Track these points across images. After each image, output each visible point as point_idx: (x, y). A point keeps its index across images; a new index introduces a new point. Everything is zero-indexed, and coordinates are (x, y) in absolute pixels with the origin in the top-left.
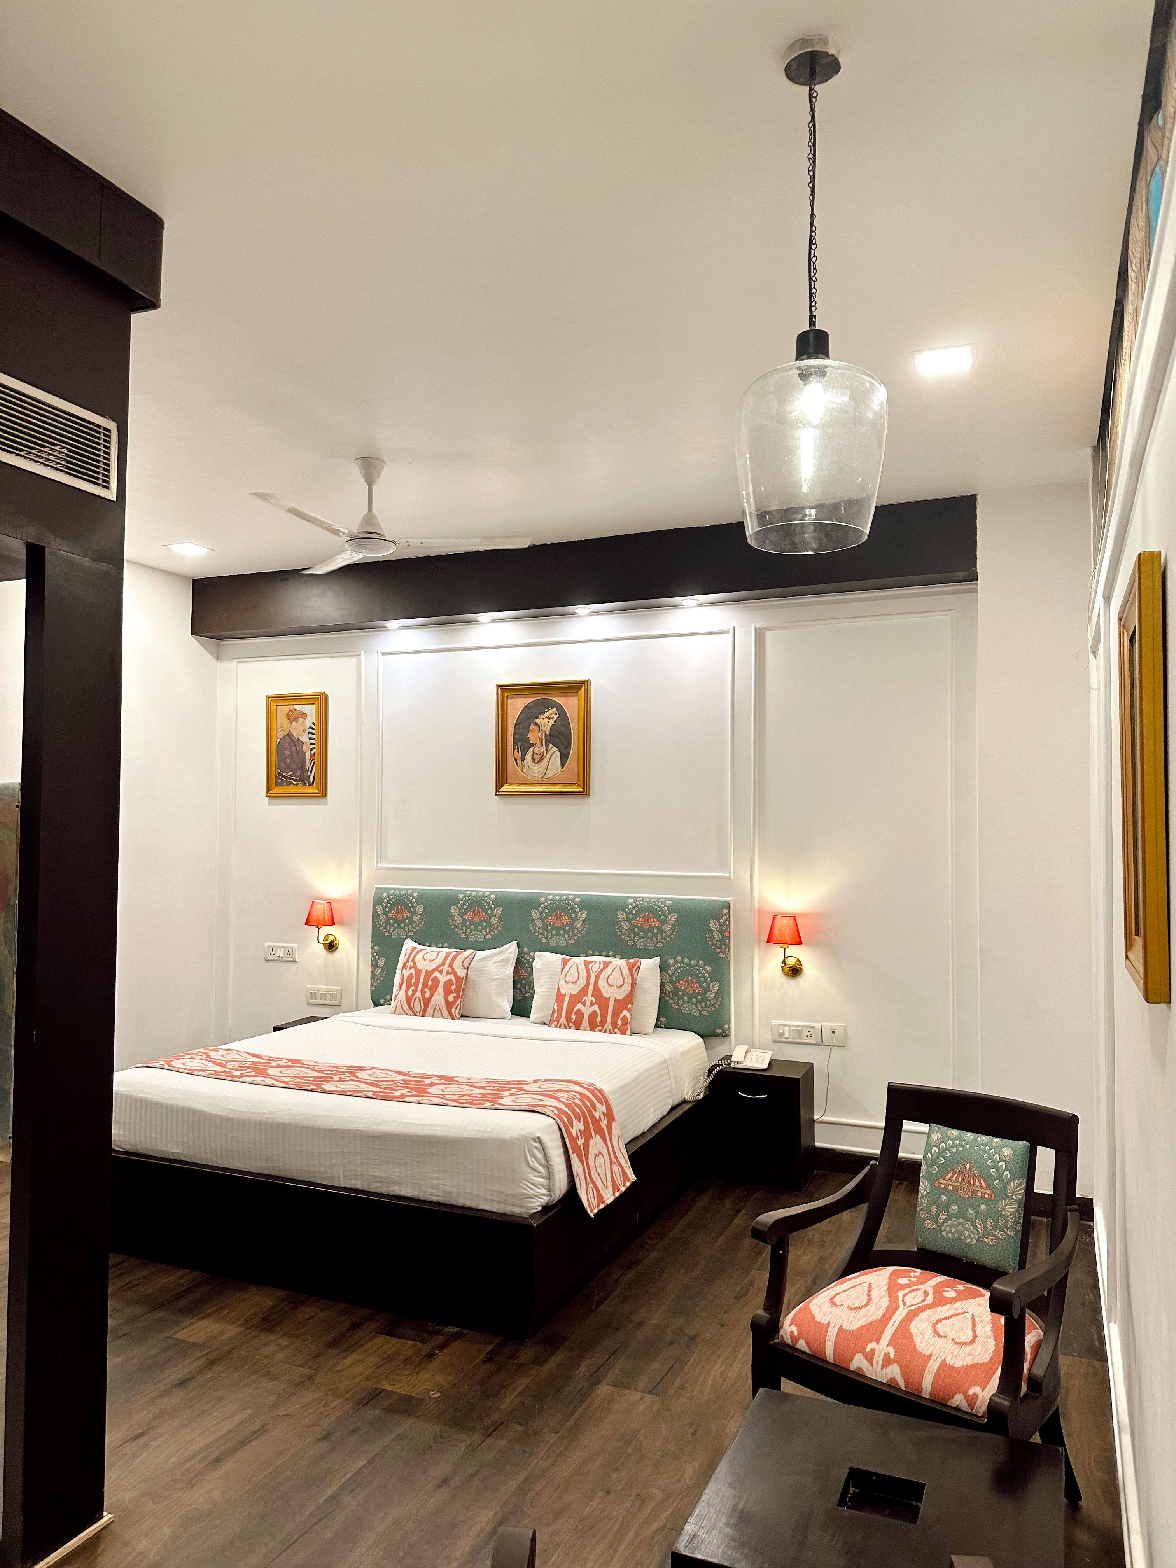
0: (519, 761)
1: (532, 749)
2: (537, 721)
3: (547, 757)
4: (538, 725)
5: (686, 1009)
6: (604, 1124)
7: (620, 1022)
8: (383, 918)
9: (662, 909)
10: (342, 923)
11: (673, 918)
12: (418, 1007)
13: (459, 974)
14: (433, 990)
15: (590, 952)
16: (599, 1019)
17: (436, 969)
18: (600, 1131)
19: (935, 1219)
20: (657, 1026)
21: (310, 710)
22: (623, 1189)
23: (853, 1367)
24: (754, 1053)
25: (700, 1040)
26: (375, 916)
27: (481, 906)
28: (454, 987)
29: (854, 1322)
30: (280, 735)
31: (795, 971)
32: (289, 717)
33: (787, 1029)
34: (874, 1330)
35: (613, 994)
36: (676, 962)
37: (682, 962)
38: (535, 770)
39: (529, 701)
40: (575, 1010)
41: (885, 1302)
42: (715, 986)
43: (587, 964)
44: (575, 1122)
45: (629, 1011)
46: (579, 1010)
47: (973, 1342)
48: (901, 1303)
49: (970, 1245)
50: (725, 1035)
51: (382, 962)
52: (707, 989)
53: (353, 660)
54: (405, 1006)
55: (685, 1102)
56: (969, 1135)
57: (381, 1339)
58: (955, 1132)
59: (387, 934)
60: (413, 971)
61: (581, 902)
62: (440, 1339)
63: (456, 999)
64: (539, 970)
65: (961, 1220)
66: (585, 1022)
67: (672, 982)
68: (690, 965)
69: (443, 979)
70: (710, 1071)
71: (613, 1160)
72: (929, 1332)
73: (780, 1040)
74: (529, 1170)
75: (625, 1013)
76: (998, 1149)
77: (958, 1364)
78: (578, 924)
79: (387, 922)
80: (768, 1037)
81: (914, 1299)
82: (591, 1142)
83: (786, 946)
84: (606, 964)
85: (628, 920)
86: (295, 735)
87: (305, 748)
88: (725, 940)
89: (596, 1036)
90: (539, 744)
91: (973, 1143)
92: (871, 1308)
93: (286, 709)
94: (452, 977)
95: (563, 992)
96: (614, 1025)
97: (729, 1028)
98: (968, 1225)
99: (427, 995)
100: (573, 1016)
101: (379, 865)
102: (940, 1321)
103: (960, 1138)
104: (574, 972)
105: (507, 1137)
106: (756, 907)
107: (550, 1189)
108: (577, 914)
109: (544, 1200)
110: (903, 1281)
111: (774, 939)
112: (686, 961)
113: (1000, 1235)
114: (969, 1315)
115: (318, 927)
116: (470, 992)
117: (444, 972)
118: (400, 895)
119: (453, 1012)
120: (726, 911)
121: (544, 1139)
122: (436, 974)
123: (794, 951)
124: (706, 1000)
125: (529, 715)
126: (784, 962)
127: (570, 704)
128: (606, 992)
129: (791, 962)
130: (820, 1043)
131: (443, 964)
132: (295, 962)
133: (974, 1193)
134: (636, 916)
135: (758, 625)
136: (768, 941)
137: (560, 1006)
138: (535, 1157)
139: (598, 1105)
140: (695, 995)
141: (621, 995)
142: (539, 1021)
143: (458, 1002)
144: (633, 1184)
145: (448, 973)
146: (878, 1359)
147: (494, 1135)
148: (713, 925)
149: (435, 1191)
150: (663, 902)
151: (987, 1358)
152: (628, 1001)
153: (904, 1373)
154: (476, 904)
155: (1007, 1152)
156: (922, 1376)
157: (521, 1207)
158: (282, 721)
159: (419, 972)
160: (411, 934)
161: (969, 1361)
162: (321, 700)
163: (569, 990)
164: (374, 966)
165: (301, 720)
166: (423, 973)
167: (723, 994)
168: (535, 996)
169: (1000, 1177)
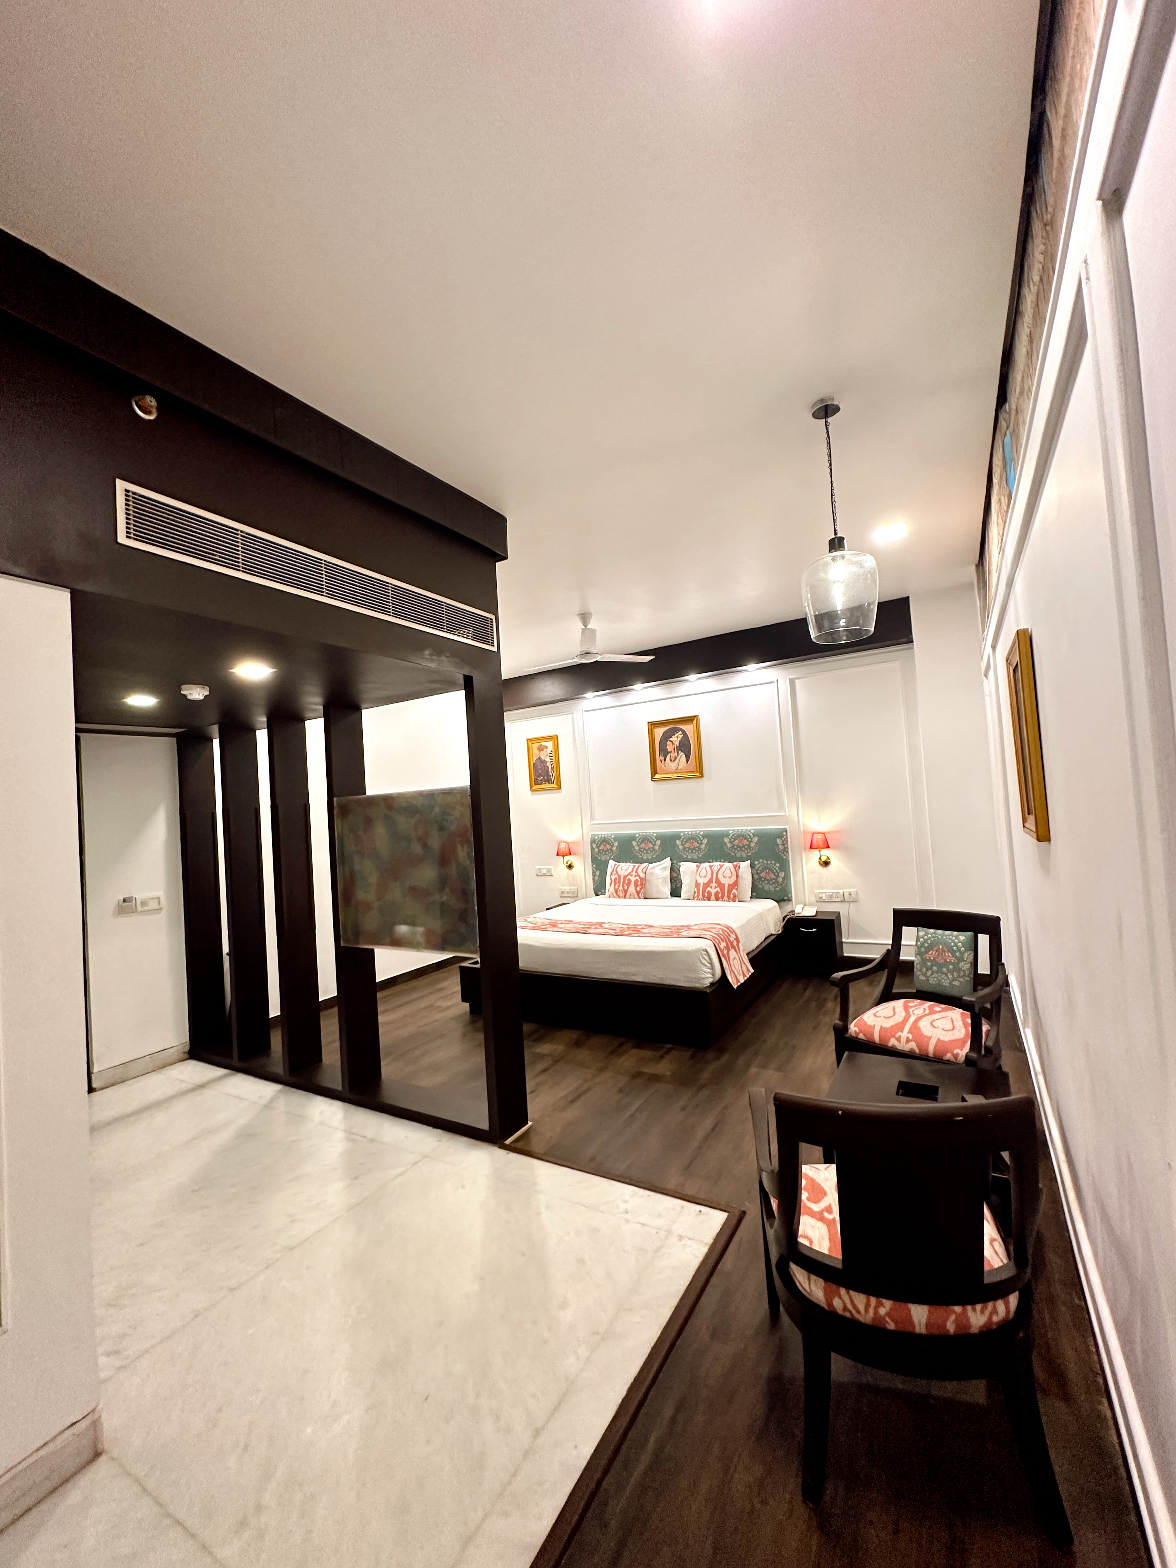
0: (663, 761)
1: (669, 755)
2: (671, 739)
3: (678, 758)
4: (672, 741)
5: (766, 888)
6: (735, 943)
7: (732, 896)
8: (596, 850)
9: (749, 835)
10: (575, 854)
11: (756, 839)
12: (621, 894)
13: (641, 876)
14: (629, 885)
15: (711, 861)
16: (720, 895)
17: (629, 874)
18: (734, 947)
19: (925, 975)
20: (751, 898)
21: (550, 745)
22: (748, 976)
23: (890, 1044)
24: (807, 908)
25: (776, 903)
26: (592, 849)
27: (648, 840)
28: (639, 883)
29: (888, 1024)
30: (535, 759)
31: (826, 864)
32: (538, 749)
33: (824, 895)
34: (900, 1026)
35: (726, 881)
36: (759, 863)
37: (763, 862)
38: (673, 766)
39: (665, 729)
40: (707, 891)
41: (903, 1014)
42: (782, 874)
43: (711, 867)
44: (721, 942)
45: (736, 890)
46: (709, 891)
47: (953, 1029)
48: (912, 1014)
49: (946, 986)
50: (790, 900)
51: (598, 873)
52: (778, 876)
53: (570, 716)
54: (615, 895)
55: (772, 935)
56: (940, 932)
57: (635, 1051)
58: (932, 931)
59: (599, 858)
60: (616, 876)
61: (704, 834)
62: (664, 1050)
63: (641, 889)
64: (684, 872)
65: (940, 974)
66: (713, 897)
67: (758, 874)
68: (767, 864)
69: (633, 879)
70: (784, 919)
71: (742, 962)
72: (929, 1026)
73: (820, 901)
74: (702, 965)
75: (734, 891)
76: (957, 937)
77: (947, 1039)
78: (703, 846)
79: (599, 852)
80: (814, 899)
81: (919, 1012)
82: (730, 953)
83: (820, 849)
84: (721, 866)
85: (731, 842)
86: (543, 758)
87: (548, 764)
88: (786, 850)
89: (719, 903)
90: (673, 751)
91: (943, 935)
92: (896, 1017)
93: (537, 745)
94: (638, 878)
95: (699, 882)
96: (729, 897)
97: (791, 896)
98: (943, 976)
99: (626, 888)
100: (706, 894)
101: (592, 823)
102: (934, 1021)
103: (935, 933)
104: (704, 871)
105: (689, 949)
106: (802, 830)
107: (713, 975)
108: (702, 841)
109: (711, 980)
110: (910, 1004)
111: (813, 846)
112: (765, 862)
113: (962, 980)
114: (949, 1018)
115: (563, 856)
116: (647, 884)
117: (634, 876)
118: (604, 837)
119: (640, 895)
120: (785, 833)
121: (709, 950)
122: (629, 877)
123: (825, 853)
124: (778, 882)
125: (666, 737)
126: (820, 858)
127: (689, 729)
128: (723, 881)
129: (824, 859)
130: (843, 901)
131: (632, 871)
132: (552, 875)
133: (945, 960)
134: (735, 839)
135: (791, 677)
136: (811, 847)
137: (698, 890)
138: (704, 959)
139: (731, 934)
140: (771, 880)
141: (731, 881)
142: (686, 898)
143: (642, 891)
144: (752, 974)
145: (635, 876)
146: (903, 1040)
147: (682, 949)
148: (779, 841)
149: (654, 978)
150: (750, 831)
151: (962, 1036)
152: (735, 884)
153: (918, 1045)
154: (645, 839)
155: (962, 938)
156: (928, 1045)
157: (699, 983)
158: (535, 751)
159: (620, 876)
160: (612, 857)
161: (952, 1038)
162: (555, 739)
163: (702, 881)
164: (594, 876)
165: (545, 750)
166: (622, 877)
167: (787, 877)
168: (683, 885)
169: (959, 950)
